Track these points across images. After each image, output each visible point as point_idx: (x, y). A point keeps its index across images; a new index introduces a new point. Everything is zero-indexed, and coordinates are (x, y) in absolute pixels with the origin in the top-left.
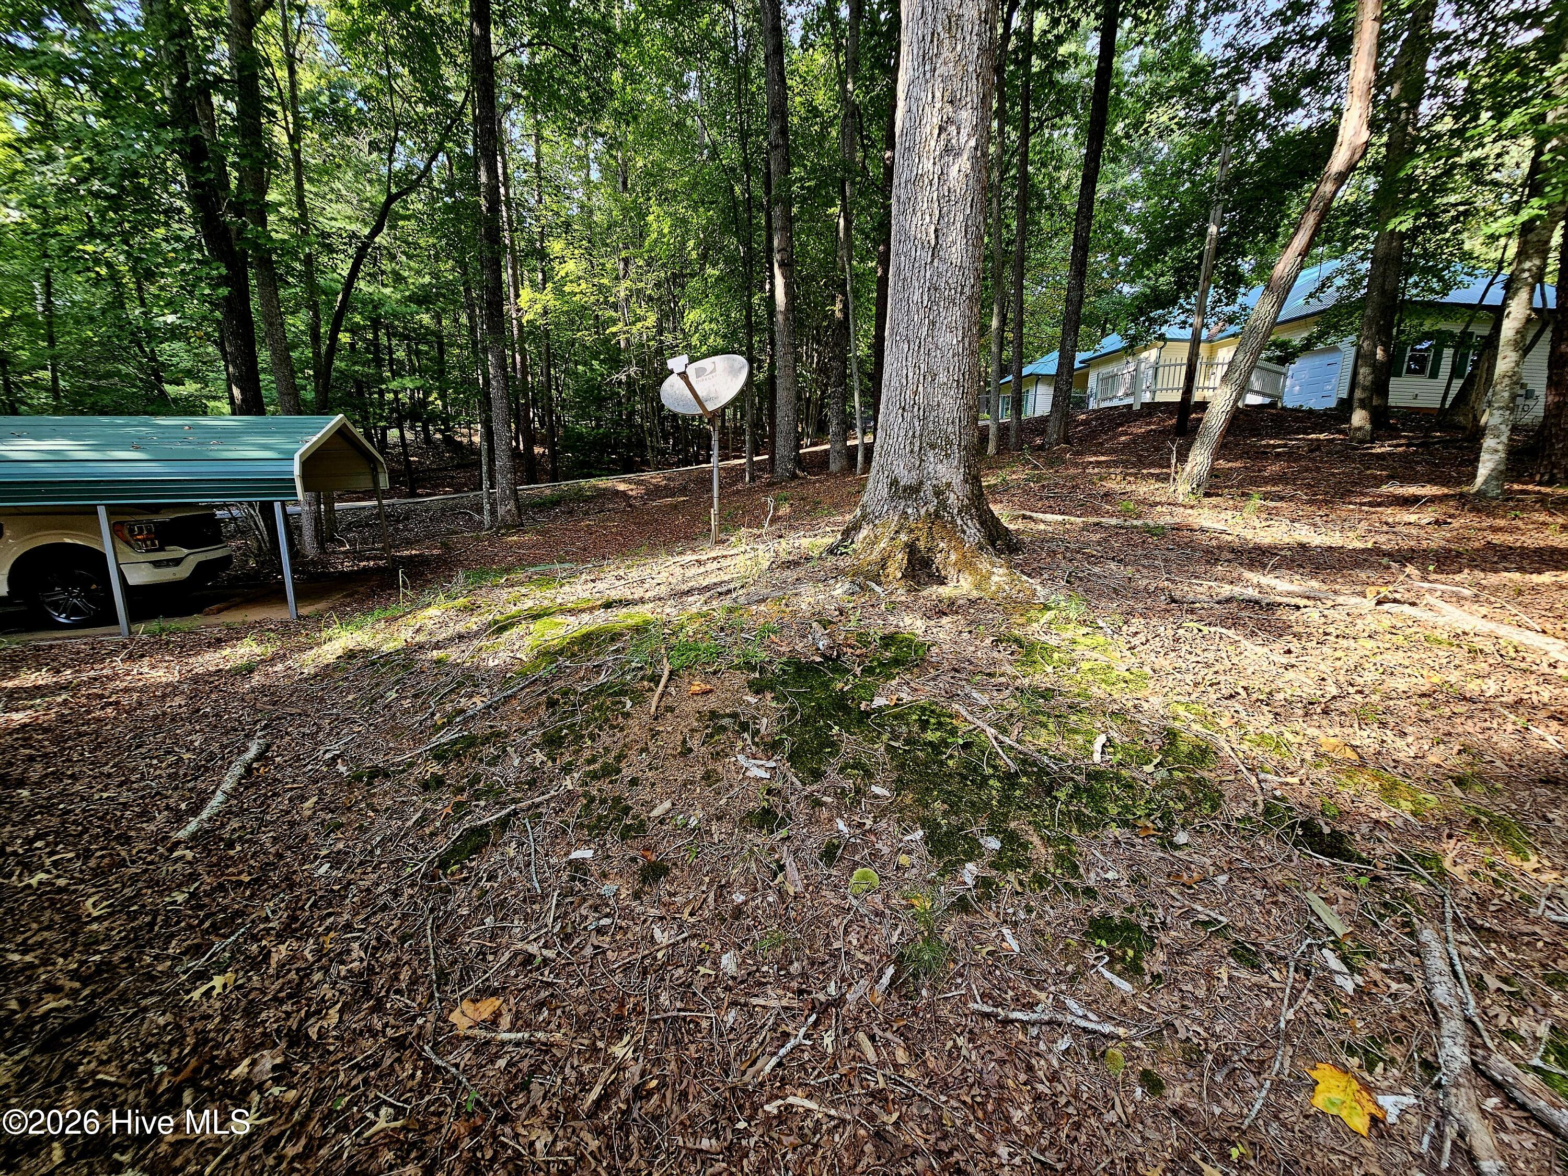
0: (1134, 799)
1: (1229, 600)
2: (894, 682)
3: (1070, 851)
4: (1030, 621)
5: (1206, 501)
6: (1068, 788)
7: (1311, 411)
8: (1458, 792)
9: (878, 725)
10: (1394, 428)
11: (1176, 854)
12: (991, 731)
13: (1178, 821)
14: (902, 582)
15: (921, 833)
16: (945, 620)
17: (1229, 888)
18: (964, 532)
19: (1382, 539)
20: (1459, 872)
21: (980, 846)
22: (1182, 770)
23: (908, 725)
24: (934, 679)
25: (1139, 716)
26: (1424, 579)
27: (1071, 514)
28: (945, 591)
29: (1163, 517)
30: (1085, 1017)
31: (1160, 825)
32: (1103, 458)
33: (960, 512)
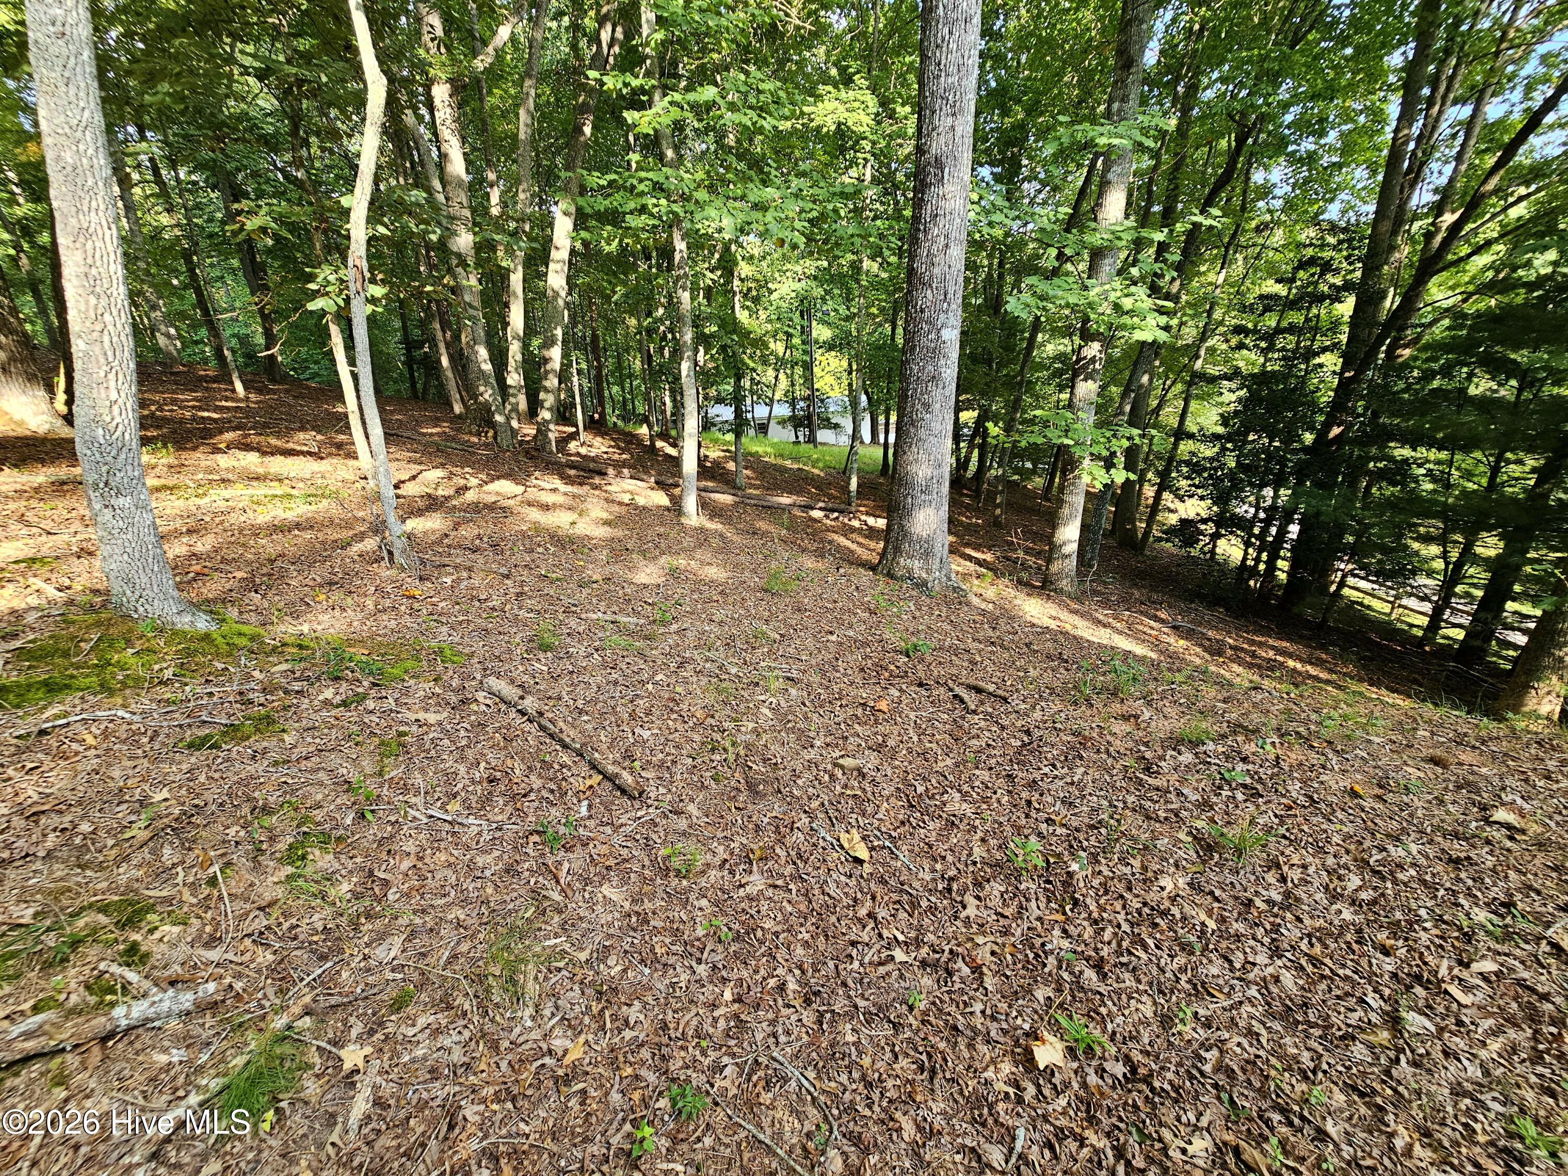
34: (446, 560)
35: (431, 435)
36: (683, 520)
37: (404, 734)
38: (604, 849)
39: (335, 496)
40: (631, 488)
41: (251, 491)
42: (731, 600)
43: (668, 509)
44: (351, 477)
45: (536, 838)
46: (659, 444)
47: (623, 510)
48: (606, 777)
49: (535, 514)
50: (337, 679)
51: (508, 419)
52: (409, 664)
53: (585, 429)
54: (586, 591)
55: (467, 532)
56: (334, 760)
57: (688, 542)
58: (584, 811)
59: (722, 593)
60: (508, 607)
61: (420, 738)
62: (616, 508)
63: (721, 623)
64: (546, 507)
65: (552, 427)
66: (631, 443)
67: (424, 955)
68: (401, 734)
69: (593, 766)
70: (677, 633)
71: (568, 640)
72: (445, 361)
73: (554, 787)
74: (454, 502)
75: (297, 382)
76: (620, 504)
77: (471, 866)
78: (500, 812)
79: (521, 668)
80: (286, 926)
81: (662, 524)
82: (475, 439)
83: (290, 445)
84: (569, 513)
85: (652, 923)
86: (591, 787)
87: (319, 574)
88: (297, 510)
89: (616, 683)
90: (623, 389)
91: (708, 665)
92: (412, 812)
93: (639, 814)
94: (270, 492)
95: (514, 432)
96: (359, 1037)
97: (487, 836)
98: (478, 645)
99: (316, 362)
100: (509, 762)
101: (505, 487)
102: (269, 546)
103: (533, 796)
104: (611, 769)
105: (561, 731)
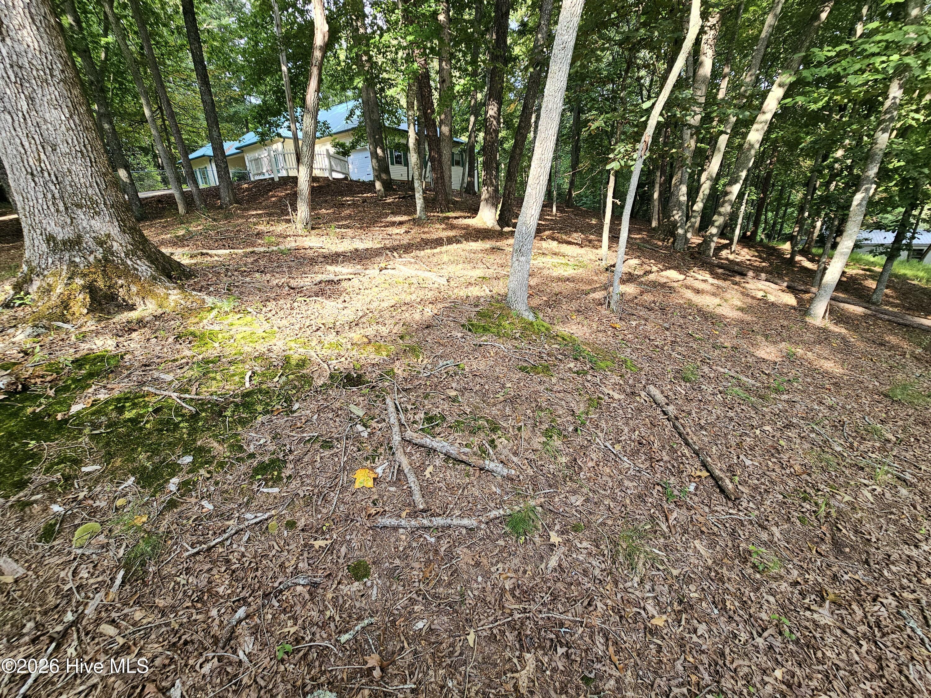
0: (270, 398)
1: (320, 283)
2: (90, 390)
3: (237, 441)
4: (201, 319)
5: (313, 232)
6: (232, 407)
7: (364, 182)
8: (401, 342)
9: (78, 425)
10: (394, 190)
11: (294, 415)
12: (174, 395)
13: (294, 399)
14: (90, 316)
15: (133, 479)
16: (134, 335)
17: (318, 419)
18: (137, 270)
19: (387, 242)
20: (399, 372)
21: (179, 465)
22: (293, 374)
23: (106, 415)
24: (127, 377)
25: (271, 354)
26: (400, 257)
27: (237, 248)
28: (134, 315)
29: (290, 244)
30: (256, 517)
31: (285, 405)
32: (260, 212)
33: (127, 255)
34: (634, 312)
35: (636, 239)
36: (807, 319)
37: (601, 399)
38: (701, 519)
39: (585, 267)
40: (763, 287)
41: (553, 260)
42: (844, 392)
43: (794, 308)
44: (593, 258)
45: (659, 488)
46: (798, 258)
47: (755, 302)
48: (712, 476)
49: (689, 294)
50: (576, 359)
51: (686, 231)
52: (609, 363)
53: (739, 241)
54: (717, 352)
55: (648, 298)
56: (569, 398)
57: (808, 336)
58: (692, 488)
59: (835, 384)
60: (666, 348)
61: (609, 404)
62: (749, 300)
63: (830, 408)
64: (698, 292)
65: (715, 239)
66: (772, 255)
67: (591, 513)
68: (599, 398)
69: (704, 465)
70: (787, 402)
71: (702, 379)
72: (656, 195)
73: (675, 465)
74: (642, 279)
75: (577, 208)
76: (753, 298)
77: (620, 483)
78: (642, 462)
79: (669, 387)
80: (540, 463)
81: (786, 319)
82: (660, 243)
83: (570, 239)
84: (713, 298)
85: (726, 584)
86: (700, 477)
87: (574, 305)
88: (569, 272)
89: (731, 419)
90: (777, 215)
91: (813, 435)
92: (597, 440)
93: (731, 511)
94: (560, 261)
95: (687, 240)
96: (557, 531)
97: (632, 472)
98: (646, 365)
99: (587, 197)
100: (652, 438)
101: (673, 274)
102: (556, 287)
103: (661, 464)
104: (717, 472)
105: (688, 434)
